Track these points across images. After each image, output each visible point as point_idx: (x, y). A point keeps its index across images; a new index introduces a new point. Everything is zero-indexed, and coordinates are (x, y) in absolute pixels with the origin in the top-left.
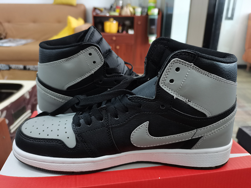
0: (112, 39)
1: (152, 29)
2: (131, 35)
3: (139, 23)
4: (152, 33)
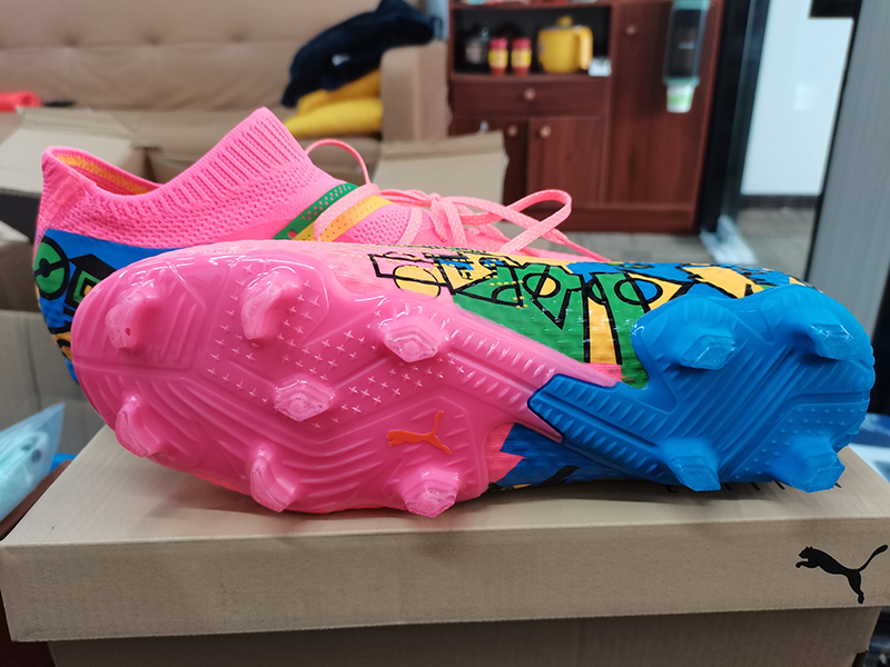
0: (521, 98)
1: (685, 51)
2: (600, 79)
3: (631, 30)
4: (681, 73)
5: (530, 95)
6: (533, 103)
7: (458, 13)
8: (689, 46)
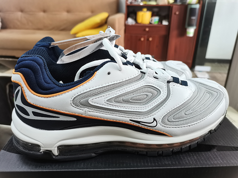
0: (145, 30)
2: (165, 26)
3: (177, 13)
4: (190, 25)
5: (147, 29)
6: (148, 32)
7: (128, 7)
8: (193, 18)
